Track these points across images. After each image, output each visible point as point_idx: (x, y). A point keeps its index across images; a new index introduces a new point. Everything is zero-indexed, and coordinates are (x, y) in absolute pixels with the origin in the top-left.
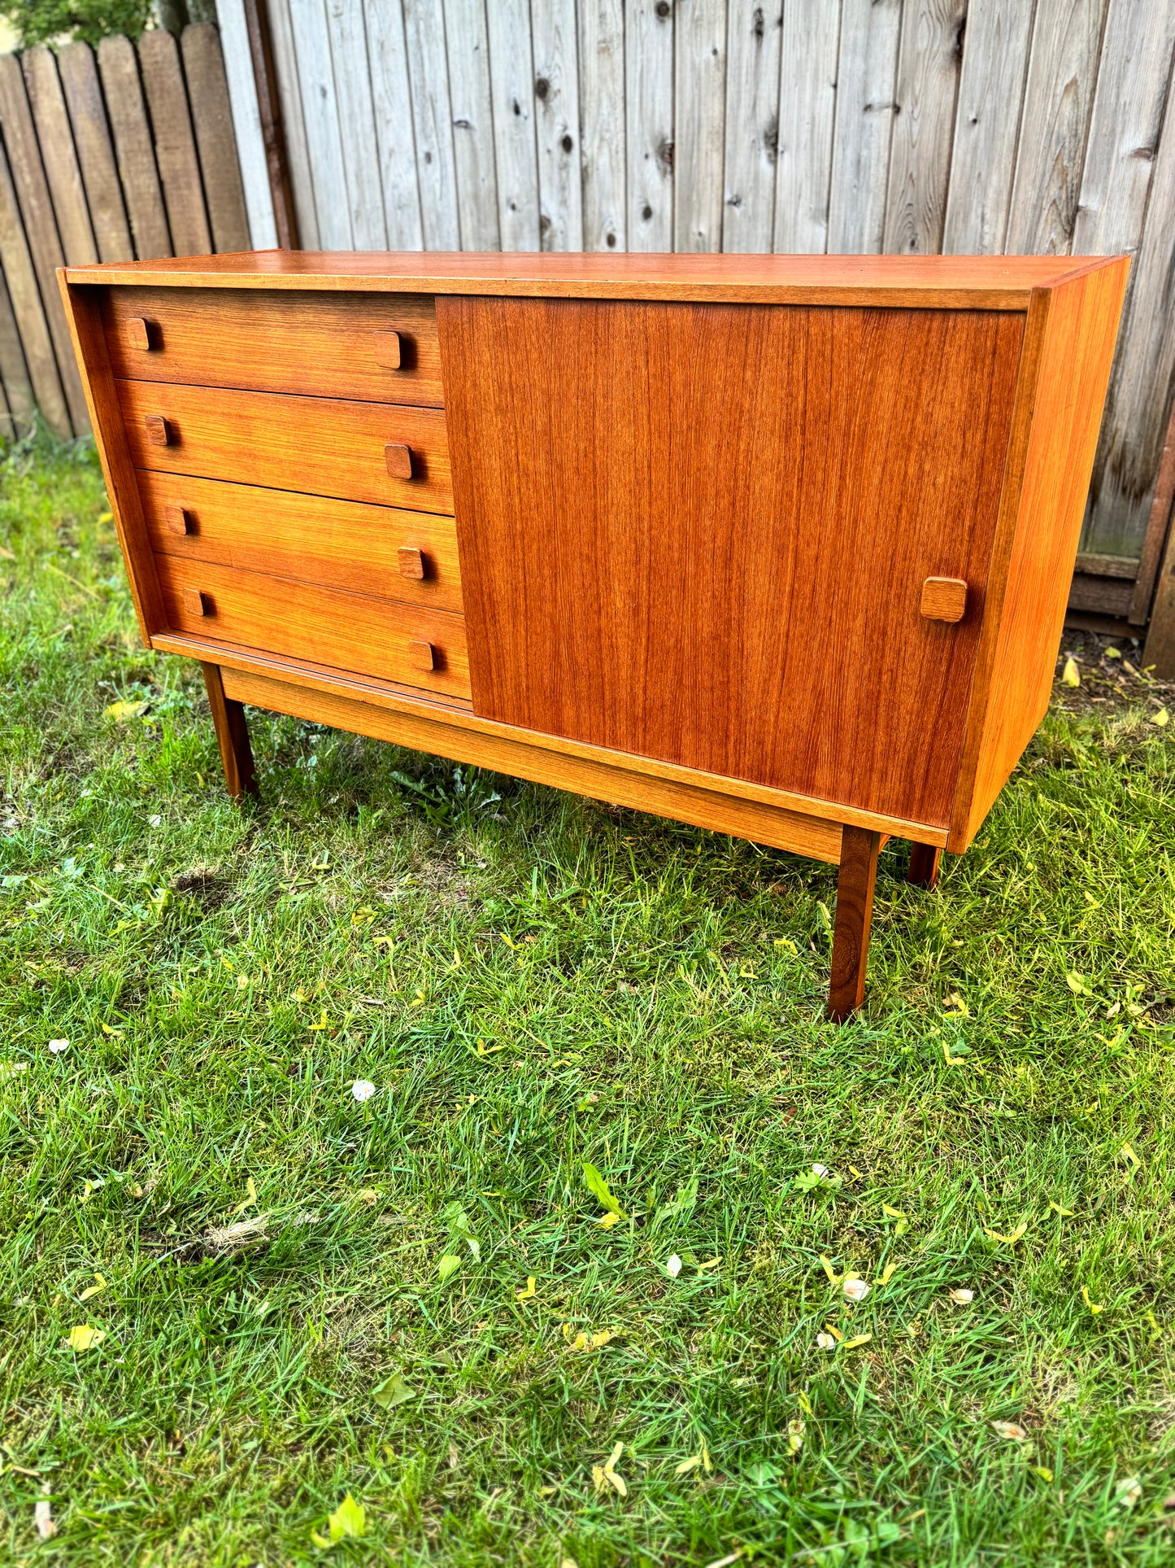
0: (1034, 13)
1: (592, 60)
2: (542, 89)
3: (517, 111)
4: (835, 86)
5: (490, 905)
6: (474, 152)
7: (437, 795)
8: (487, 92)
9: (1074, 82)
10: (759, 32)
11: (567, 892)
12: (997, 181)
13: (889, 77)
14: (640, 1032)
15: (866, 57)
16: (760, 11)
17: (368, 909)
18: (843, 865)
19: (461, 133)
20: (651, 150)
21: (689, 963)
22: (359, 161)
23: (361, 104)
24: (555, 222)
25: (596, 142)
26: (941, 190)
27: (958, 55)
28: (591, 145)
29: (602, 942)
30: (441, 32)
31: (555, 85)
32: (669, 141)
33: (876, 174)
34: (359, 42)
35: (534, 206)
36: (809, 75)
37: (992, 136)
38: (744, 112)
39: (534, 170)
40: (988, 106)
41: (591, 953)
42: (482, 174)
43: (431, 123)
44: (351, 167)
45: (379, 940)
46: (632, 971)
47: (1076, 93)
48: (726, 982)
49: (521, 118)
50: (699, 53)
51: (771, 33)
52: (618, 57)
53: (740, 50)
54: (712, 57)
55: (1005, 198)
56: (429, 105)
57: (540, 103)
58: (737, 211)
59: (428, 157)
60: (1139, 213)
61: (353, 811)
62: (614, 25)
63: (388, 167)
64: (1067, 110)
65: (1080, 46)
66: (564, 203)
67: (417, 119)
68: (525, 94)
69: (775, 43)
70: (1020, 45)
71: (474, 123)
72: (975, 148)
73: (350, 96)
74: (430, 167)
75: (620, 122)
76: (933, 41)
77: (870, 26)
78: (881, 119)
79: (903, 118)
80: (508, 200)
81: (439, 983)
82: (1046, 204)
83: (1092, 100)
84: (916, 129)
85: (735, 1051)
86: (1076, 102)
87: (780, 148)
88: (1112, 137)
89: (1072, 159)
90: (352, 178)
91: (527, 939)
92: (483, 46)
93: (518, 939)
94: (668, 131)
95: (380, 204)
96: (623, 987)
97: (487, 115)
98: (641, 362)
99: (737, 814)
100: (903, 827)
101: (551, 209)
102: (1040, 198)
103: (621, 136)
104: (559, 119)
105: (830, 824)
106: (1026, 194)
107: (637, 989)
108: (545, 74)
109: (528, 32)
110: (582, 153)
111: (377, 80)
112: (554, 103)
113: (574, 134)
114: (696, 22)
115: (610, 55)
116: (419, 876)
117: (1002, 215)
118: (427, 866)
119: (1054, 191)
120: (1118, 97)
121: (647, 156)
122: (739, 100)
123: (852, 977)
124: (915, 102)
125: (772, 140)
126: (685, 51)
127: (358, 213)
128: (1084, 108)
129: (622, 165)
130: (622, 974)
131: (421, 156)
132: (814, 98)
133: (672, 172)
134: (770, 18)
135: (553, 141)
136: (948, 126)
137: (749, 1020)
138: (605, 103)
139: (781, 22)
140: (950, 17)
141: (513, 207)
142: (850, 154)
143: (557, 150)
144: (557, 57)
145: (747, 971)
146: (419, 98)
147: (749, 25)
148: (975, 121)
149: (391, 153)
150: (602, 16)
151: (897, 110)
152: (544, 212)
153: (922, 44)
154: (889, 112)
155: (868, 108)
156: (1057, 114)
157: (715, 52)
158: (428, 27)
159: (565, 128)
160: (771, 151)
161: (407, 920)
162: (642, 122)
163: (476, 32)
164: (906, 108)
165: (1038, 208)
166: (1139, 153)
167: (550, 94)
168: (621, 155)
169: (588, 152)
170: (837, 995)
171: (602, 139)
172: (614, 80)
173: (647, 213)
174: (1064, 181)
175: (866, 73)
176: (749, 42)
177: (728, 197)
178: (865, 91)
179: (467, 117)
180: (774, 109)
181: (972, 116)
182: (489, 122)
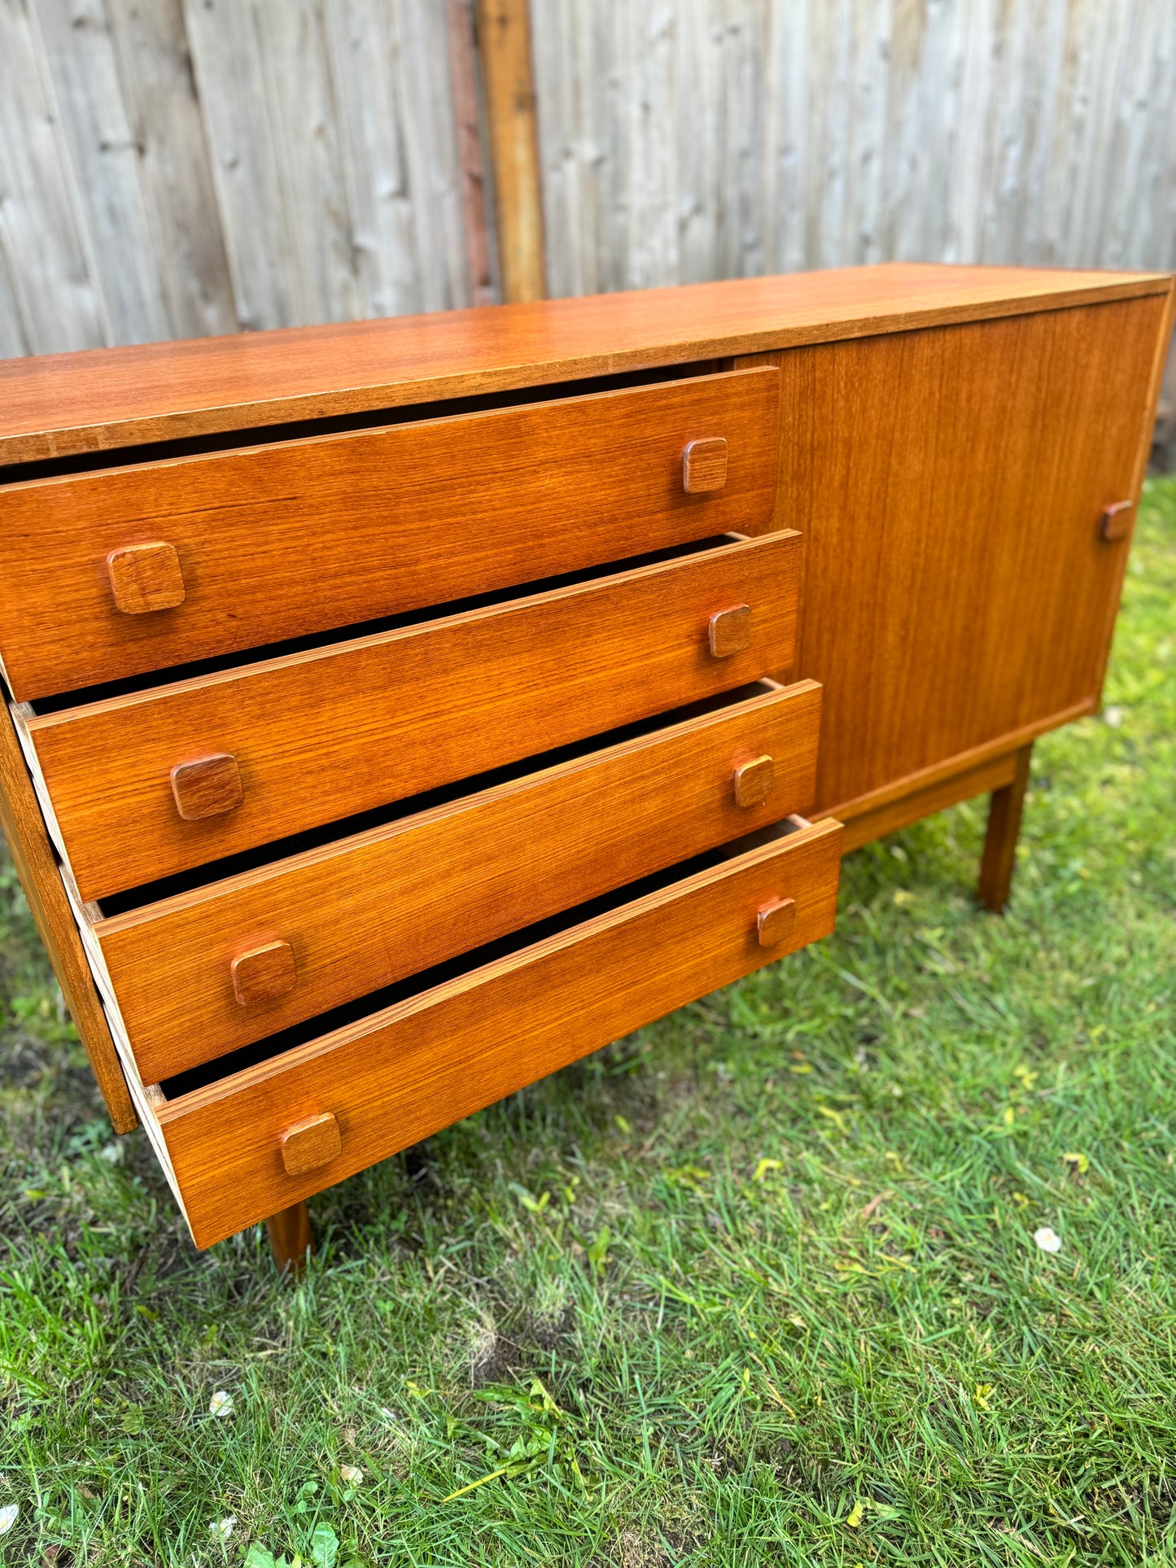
0: (262, 56)
4: (50, 120)
9: (321, 127)
13: (120, 111)
15: (85, 86)
27: (194, 92)
37: (257, 180)
40: (243, 149)
47: (325, 138)
64: (321, 153)
65: (315, 93)
72: (242, 193)
76: (159, 76)
77: (78, 51)
78: (126, 161)
79: (150, 159)
82: (328, 246)
83: (339, 145)
84: (168, 170)
86: (327, 147)
98: (936, 388)
102: (321, 242)
119: (331, 233)
124: (159, 140)
128: (336, 152)
140: (171, 50)
142: (99, 200)
148: (234, 164)
151: (141, 150)
153: (151, 77)
154: (131, 154)
155: (105, 147)
156: (314, 158)
164: (151, 145)
165: (321, 250)
166: (393, 195)
174: (336, 223)
175: (90, 107)
178: (95, 127)
181: (229, 158)
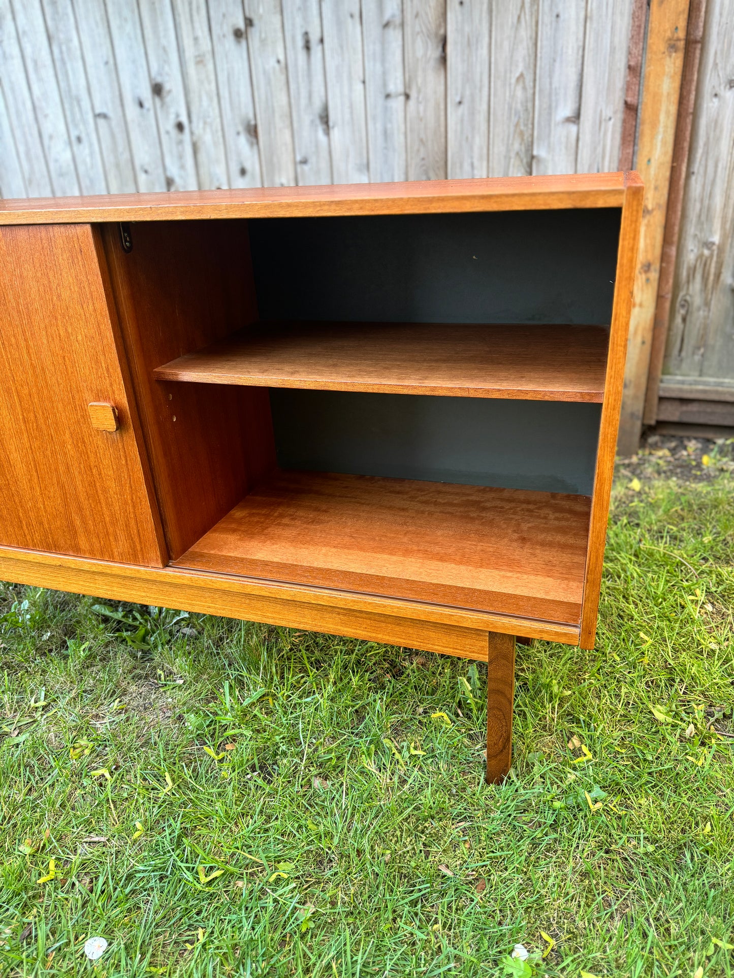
0: (490, 31)
1: (192, 69)
2: (157, 90)
3: (141, 105)
4: (364, 82)
5: (192, 720)
6: (113, 136)
7: (135, 619)
8: (117, 93)
9: (522, 75)
10: (307, 47)
11: (255, 695)
12: (479, 141)
13: (399, 74)
14: (340, 826)
15: (383, 61)
16: (306, 34)
17: (83, 741)
18: (490, 662)
19: (101, 122)
20: (241, 129)
21: (368, 749)
22: (26, 144)
23: (24, 104)
24: (178, 181)
25: (201, 125)
26: (443, 148)
27: (444, 60)
28: (198, 126)
29: (293, 740)
30: (78, 53)
31: (167, 87)
32: (253, 123)
33: (398, 139)
34: (17, 62)
35: (160, 170)
36: (345, 75)
37: (472, 113)
38: (303, 101)
39: (158, 145)
40: (468, 93)
41: (284, 754)
42: (120, 149)
43: (78, 116)
44: (22, 149)
45: (97, 773)
46: (321, 766)
47: (524, 82)
48: (401, 761)
49: (145, 111)
50: (267, 63)
51: (316, 49)
52: (210, 66)
53: (296, 60)
54: (277, 65)
55: (485, 151)
56: (75, 103)
57: (157, 100)
58: (306, 168)
59: (79, 140)
60: (572, 158)
61: (64, 645)
62: (205, 45)
63: (49, 148)
64: (519, 93)
65: (523, 51)
66: (182, 167)
67: (68, 113)
68: (146, 94)
69: (319, 55)
70: (485, 51)
71: (111, 114)
72: (462, 121)
73: (15, 99)
74: (81, 147)
75: (217, 111)
76: (426, 51)
77: (383, 42)
78: (398, 103)
79: (412, 102)
80: (142, 167)
81: (155, 811)
82: (513, 155)
83: (534, 86)
84: (421, 108)
85: (423, 832)
86: (524, 88)
87: (331, 124)
88: (550, 110)
89: (526, 125)
90: (22, 156)
91: (228, 747)
92: (111, 62)
93: (220, 748)
94: (251, 116)
95: (45, 173)
96: (317, 783)
97: (119, 109)
99: (397, 628)
100: (542, 631)
101: (173, 171)
102: (508, 151)
103: (218, 120)
104: (172, 110)
105: (477, 632)
106: (499, 149)
107: (329, 783)
108: (159, 80)
109: (142, 51)
110: (192, 133)
111: (35, 87)
112: (168, 99)
113: (184, 119)
114: (263, 42)
115: (205, 66)
116: (126, 699)
117: (485, 163)
118: (133, 688)
119: (516, 146)
120: (551, 84)
121: (238, 133)
122: (299, 93)
123: (504, 747)
124: (419, 91)
125: (325, 119)
126: (257, 61)
127: (30, 181)
128: (530, 91)
129: (221, 140)
130: (314, 771)
131: (73, 139)
132: (351, 90)
133: (258, 143)
134: (314, 38)
135: (169, 125)
136: (442, 107)
137: (427, 798)
138: (204, 98)
139: (322, 41)
140: (436, 34)
141: (146, 172)
142: (379, 126)
143: (174, 132)
144: (166, 68)
145: (416, 748)
146: (67, 99)
147: (300, 43)
148: (460, 103)
149: (51, 137)
150: (196, 39)
151: (407, 97)
152: (169, 174)
153: (420, 53)
154: (402, 99)
155: (388, 96)
156: (513, 97)
157: (279, 62)
158: (69, 49)
159: (178, 116)
160: (325, 127)
161: (119, 747)
162: (232, 109)
163: (105, 50)
164: (413, 94)
165: (507, 158)
166: (568, 120)
167: (164, 93)
168: (220, 134)
169: (196, 132)
170: (493, 762)
171: (205, 123)
172: (209, 83)
173: (243, 172)
174: (523, 139)
175: (384, 73)
176: (302, 54)
177: (298, 158)
178: (385, 85)
179: (104, 110)
180: (324, 99)
181: (458, 99)
182: (120, 114)
